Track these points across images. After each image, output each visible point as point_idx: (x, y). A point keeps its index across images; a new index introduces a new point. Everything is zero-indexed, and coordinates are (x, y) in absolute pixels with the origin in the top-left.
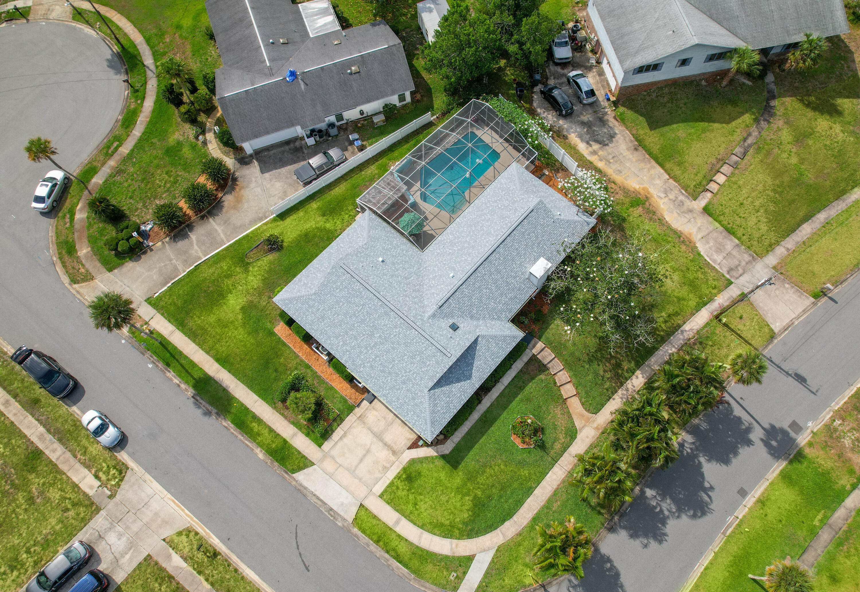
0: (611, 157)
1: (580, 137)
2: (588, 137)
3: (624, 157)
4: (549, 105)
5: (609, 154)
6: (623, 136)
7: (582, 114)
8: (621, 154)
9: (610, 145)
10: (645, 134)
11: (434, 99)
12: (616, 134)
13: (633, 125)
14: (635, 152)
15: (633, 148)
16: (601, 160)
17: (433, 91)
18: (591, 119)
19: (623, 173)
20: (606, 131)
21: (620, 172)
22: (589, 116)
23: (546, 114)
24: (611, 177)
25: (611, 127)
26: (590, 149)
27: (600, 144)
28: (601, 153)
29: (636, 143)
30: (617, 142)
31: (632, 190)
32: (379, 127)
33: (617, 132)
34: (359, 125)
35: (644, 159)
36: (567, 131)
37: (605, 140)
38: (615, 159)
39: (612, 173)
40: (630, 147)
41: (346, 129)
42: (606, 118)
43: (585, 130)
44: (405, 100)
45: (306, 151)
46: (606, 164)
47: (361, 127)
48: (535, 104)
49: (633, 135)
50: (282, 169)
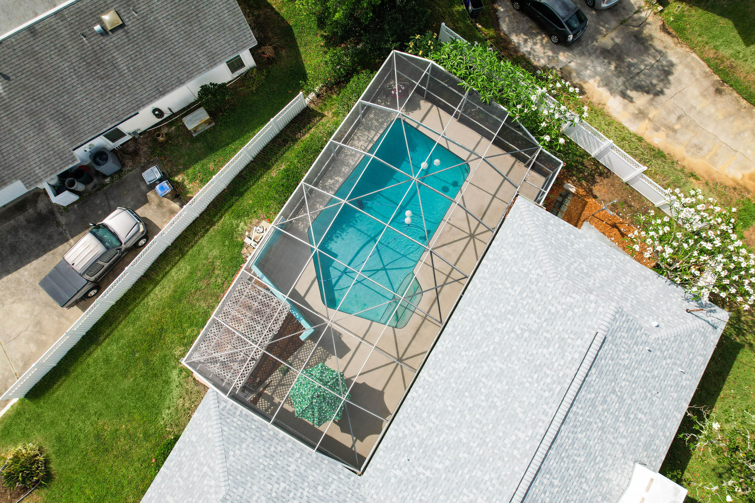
0: (673, 118)
1: (607, 83)
2: (621, 80)
3: (699, 112)
4: (531, 24)
5: (669, 112)
6: (688, 66)
7: (599, 32)
8: (693, 107)
9: (666, 90)
10: (736, 55)
11: (302, 50)
12: (672, 65)
13: (705, 39)
14: (718, 98)
15: (712, 89)
16: (657, 129)
17: (295, 31)
18: (618, 41)
19: (706, 149)
20: (653, 62)
21: (699, 148)
22: (613, 34)
23: (530, 44)
24: (685, 163)
25: (660, 52)
26: (632, 108)
27: (648, 92)
28: (652, 113)
29: (717, 78)
30: (679, 81)
31: (730, 183)
32: (203, 135)
33: (674, 59)
34: (161, 139)
35: (739, 110)
36: (578, 74)
37: (654, 82)
38: (683, 120)
39: (686, 155)
40: (706, 90)
41: (135, 154)
42: (646, 31)
43: (612, 67)
44: (243, 65)
45: (62, 220)
46: (668, 136)
47: (166, 142)
48: (504, 27)
49: (707, 61)
50: (21, 270)
